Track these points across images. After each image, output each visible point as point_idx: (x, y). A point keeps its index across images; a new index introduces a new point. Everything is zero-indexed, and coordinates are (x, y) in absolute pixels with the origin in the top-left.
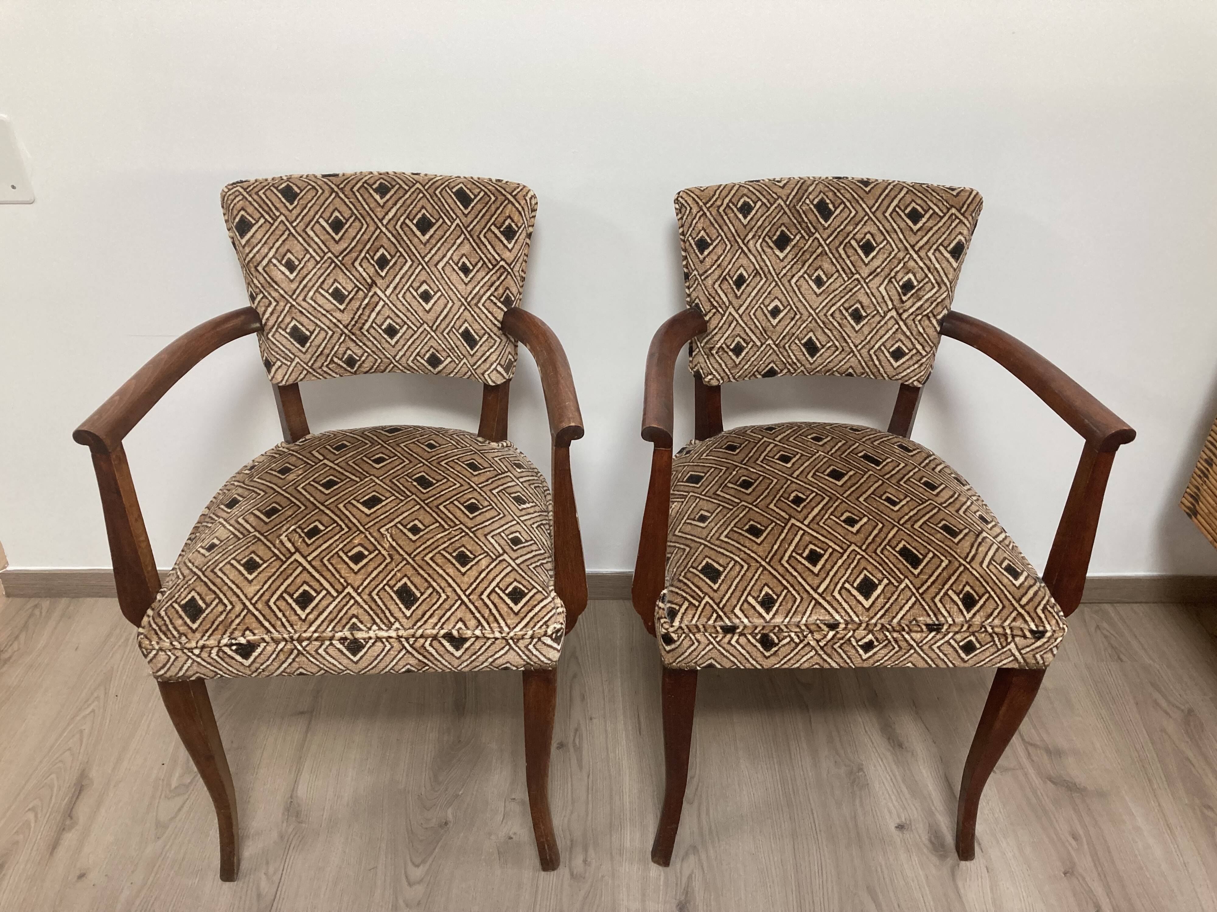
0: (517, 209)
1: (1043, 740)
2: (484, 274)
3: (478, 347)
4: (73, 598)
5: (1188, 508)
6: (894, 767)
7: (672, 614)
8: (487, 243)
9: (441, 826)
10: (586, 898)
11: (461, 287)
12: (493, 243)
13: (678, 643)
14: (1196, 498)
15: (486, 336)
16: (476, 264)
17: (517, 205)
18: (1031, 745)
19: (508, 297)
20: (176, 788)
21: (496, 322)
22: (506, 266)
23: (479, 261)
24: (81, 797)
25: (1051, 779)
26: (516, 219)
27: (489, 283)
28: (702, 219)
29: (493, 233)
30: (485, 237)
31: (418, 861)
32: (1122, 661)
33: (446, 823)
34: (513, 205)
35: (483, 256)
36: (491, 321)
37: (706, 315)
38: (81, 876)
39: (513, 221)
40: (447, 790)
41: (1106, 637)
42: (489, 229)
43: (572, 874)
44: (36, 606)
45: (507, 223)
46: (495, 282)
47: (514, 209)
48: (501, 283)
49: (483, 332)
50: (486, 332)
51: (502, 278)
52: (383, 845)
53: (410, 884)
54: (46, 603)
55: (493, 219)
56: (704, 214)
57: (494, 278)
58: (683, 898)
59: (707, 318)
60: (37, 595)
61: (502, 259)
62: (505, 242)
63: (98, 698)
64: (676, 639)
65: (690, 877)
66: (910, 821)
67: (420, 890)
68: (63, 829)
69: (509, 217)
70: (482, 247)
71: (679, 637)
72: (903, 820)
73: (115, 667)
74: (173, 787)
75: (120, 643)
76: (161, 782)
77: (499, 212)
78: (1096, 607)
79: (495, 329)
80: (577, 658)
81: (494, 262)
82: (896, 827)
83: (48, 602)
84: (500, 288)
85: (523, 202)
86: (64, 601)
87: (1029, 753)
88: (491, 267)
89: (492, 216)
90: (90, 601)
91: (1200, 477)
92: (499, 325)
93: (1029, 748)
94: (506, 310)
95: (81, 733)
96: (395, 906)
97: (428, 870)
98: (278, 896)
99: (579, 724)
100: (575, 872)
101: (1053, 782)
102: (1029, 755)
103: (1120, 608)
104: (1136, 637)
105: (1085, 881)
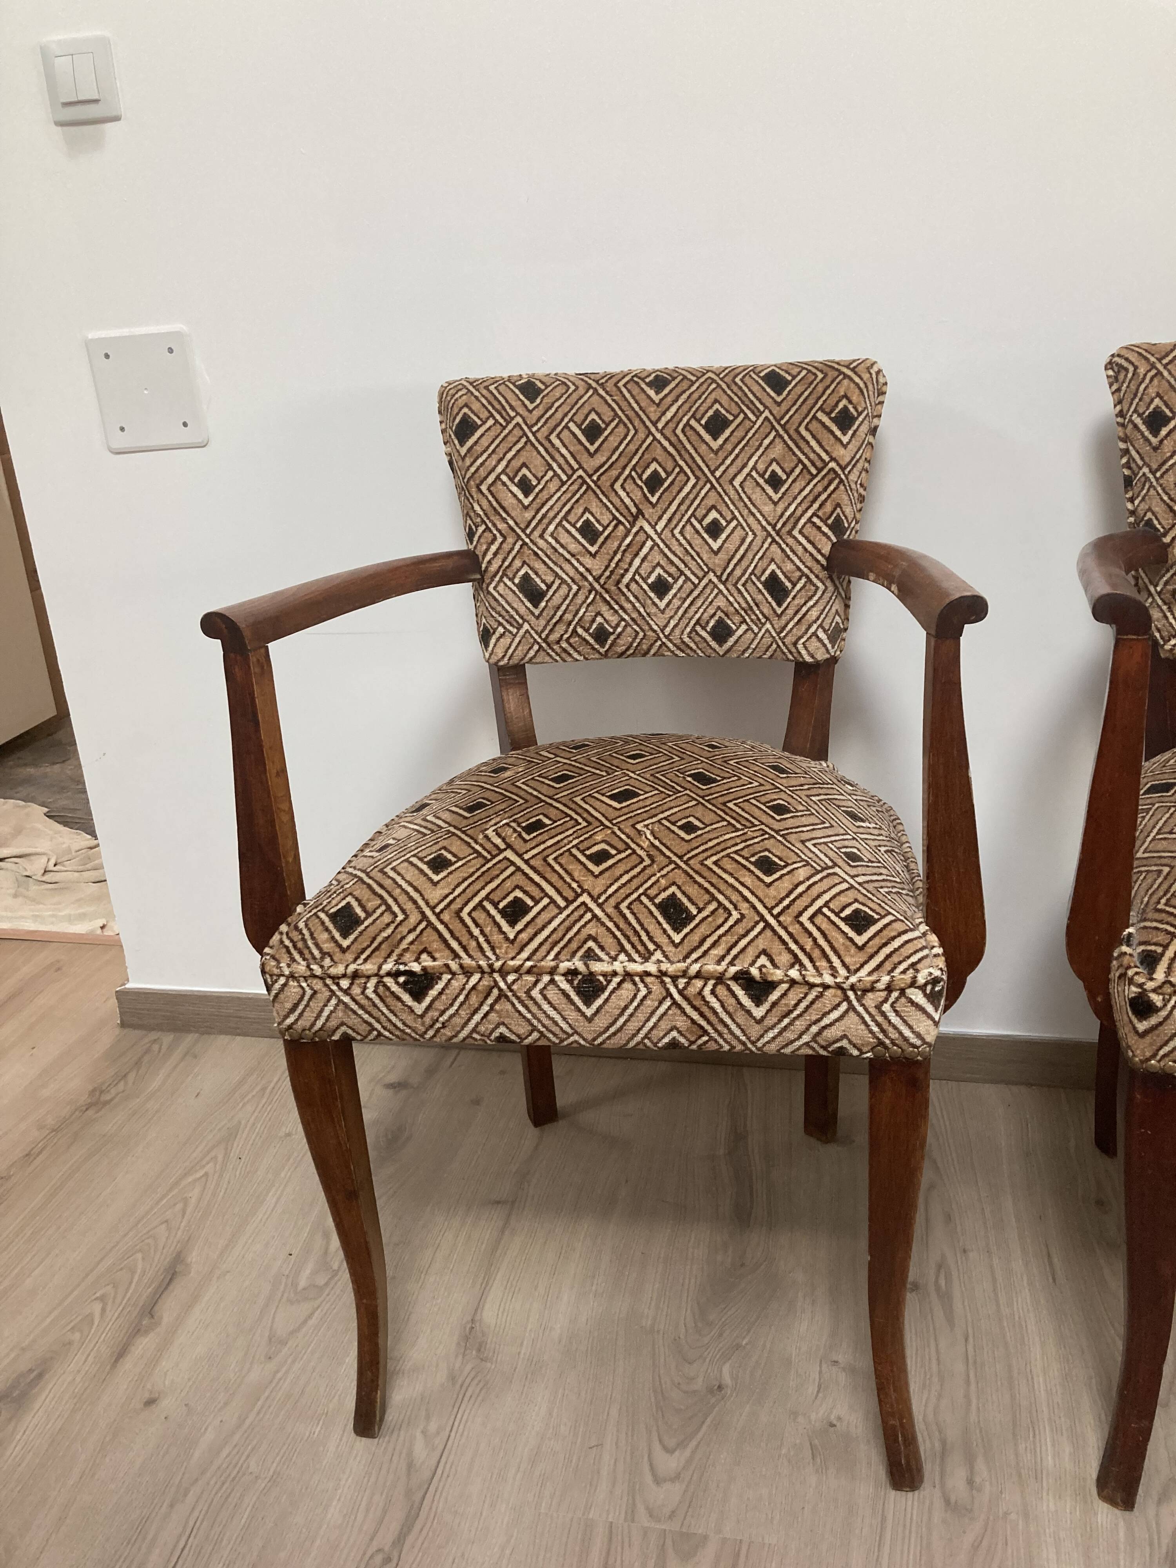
0: (857, 385)
2: (803, 484)
3: (789, 600)
4: (203, 1034)
7: (1150, 961)
8: (809, 437)
9: (711, 1391)
10: (976, 1547)
11: (767, 508)
12: (819, 437)
13: (1164, 1013)
15: (804, 580)
16: (792, 471)
17: (857, 380)
19: (838, 520)
20: (304, 1289)
21: (819, 557)
22: (837, 469)
23: (796, 466)
24: (171, 1287)
26: (854, 399)
27: (811, 498)
28: (1156, 381)
29: (820, 422)
30: (807, 429)
31: (671, 1443)
33: (720, 1388)
34: (851, 379)
35: (803, 457)
36: (811, 555)
37: (1165, 535)
38: (151, 1402)
39: (850, 402)
40: (721, 1335)
42: (814, 417)
43: (947, 1502)
44: (155, 1041)
45: (841, 406)
46: (819, 495)
47: (852, 385)
48: (829, 496)
49: (798, 574)
50: (804, 574)
51: (832, 488)
52: (614, 1412)
53: (658, 1481)
54: (167, 1039)
55: (820, 403)
56: (1159, 373)
57: (820, 488)
59: (1167, 540)
60: (159, 1028)
61: (833, 459)
62: (838, 433)
63: (215, 1158)
64: (1159, 1004)
67: (673, 1493)
68: (137, 1331)
69: (845, 396)
70: (803, 445)
71: (1166, 1002)
73: (243, 1122)
74: (300, 1287)
76: (284, 1280)
77: (829, 392)
79: (817, 568)
81: (819, 464)
83: (172, 1036)
84: (828, 504)
85: (866, 376)
86: (190, 1038)
88: (814, 471)
89: (820, 398)
90: (223, 1039)
92: (824, 562)
94: (835, 540)
95: (186, 1201)
96: (631, 1515)
97: (689, 1461)
98: (439, 1471)
99: (943, 1256)
100: (953, 1499)
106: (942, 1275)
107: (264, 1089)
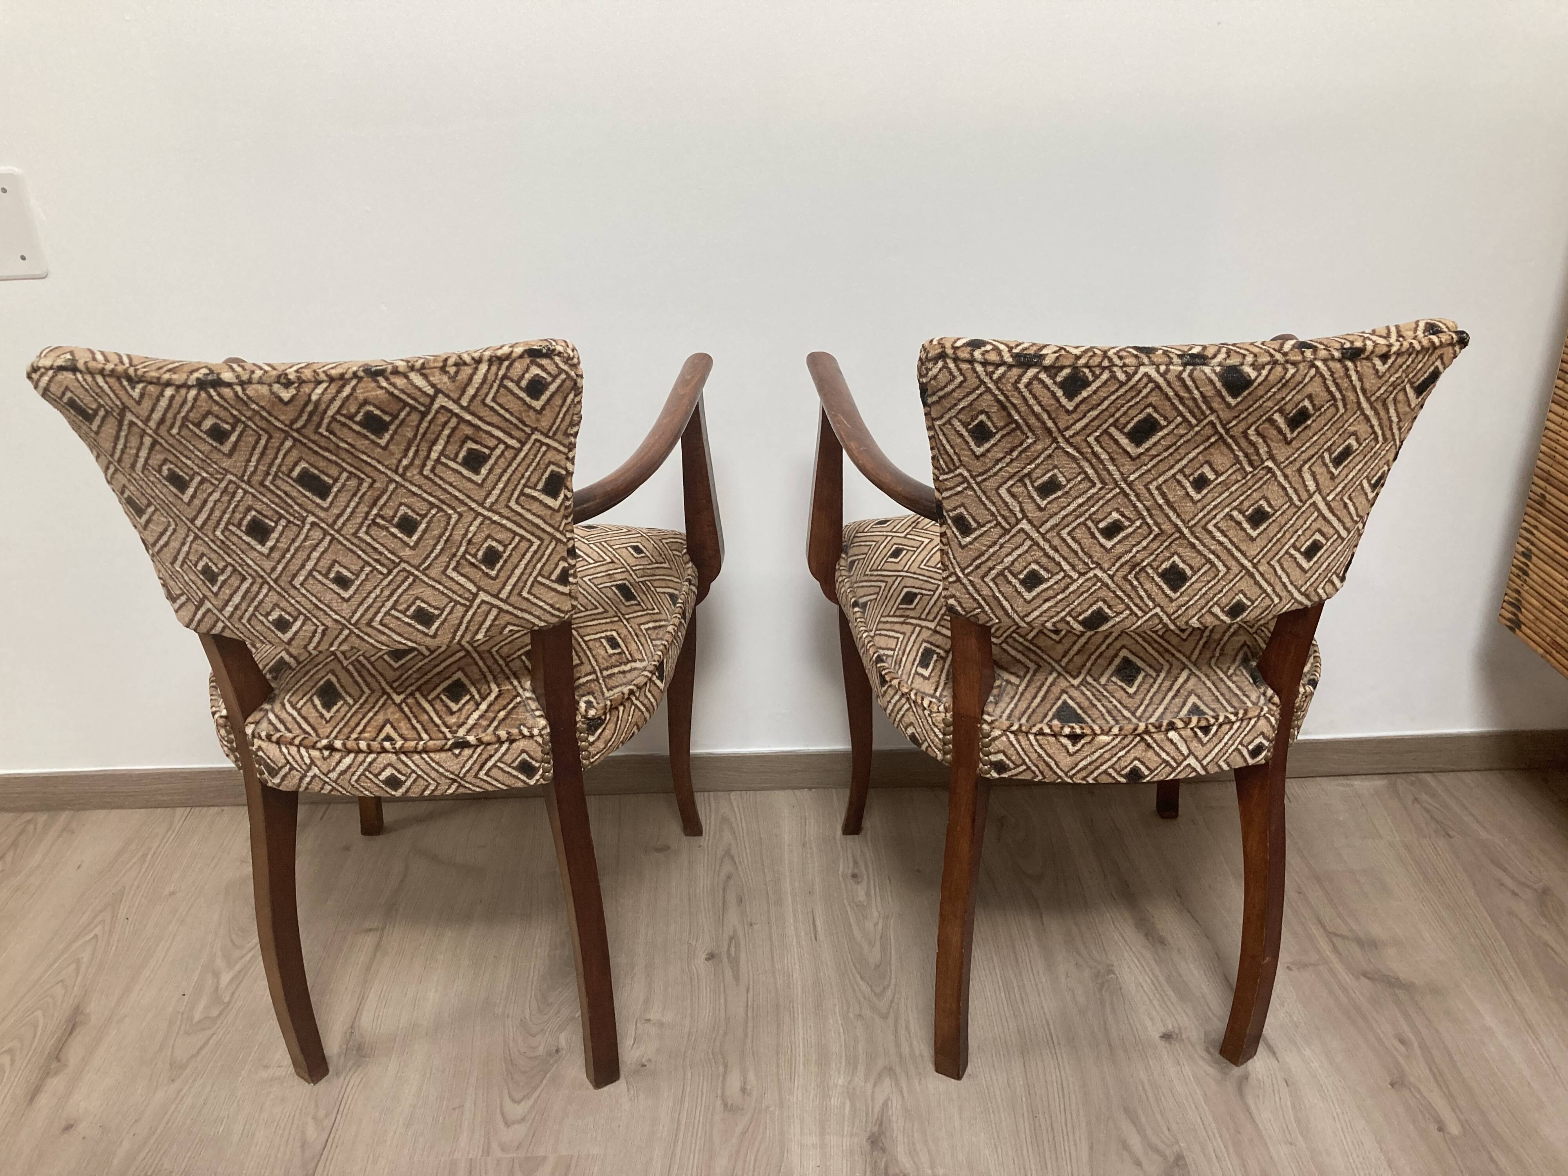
1: (1351, 930)
4: (78, 810)
5: (1509, 620)
6: (1155, 967)
9: (550, 1055)
10: (744, 1133)
14: (1517, 606)
18: (1336, 935)
20: (199, 1021)
24: (73, 1036)
25: (1365, 974)
31: (518, 1096)
32: (1450, 837)
33: (557, 1051)
38: (68, 1128)
40: (559, 1011)
41: (1427, 811)
43: (725, 1105)
44: (29, 822)
52: (473, 1079)
53: (507, 1124)
54: (42, 818)
58: (876, 1129)
60: (31, 809)
63: (103, 922)
65: (885, 1104)
66: (1180, 1028)
67: (520, 1131)
68: (46, 1073)
72: (1170, 1027)
73: (128, 886)
74: (195, 1020)
75: (135, 860)
76: (180, 1017)
78: (1412, 778)
80: (732, 858)
82: (1161, 1037)
83: (46, 815)
86: (65, 815)
87: (1334, 944)
90: (99, 814)
91: (1518, 576)
93: (1334, 939)
95: (78, 962)
96: (487, 1151)
97: (532, 1107)
98: (329, 1144)
99: (735, 931)
100: (730, 1103)
101: (1369, 978)
102: (1335, 949)
103: (1443, 777)
104: (1466, 809)
105: (1419, 1092)
106: (733, 945)
107: (145, 855)
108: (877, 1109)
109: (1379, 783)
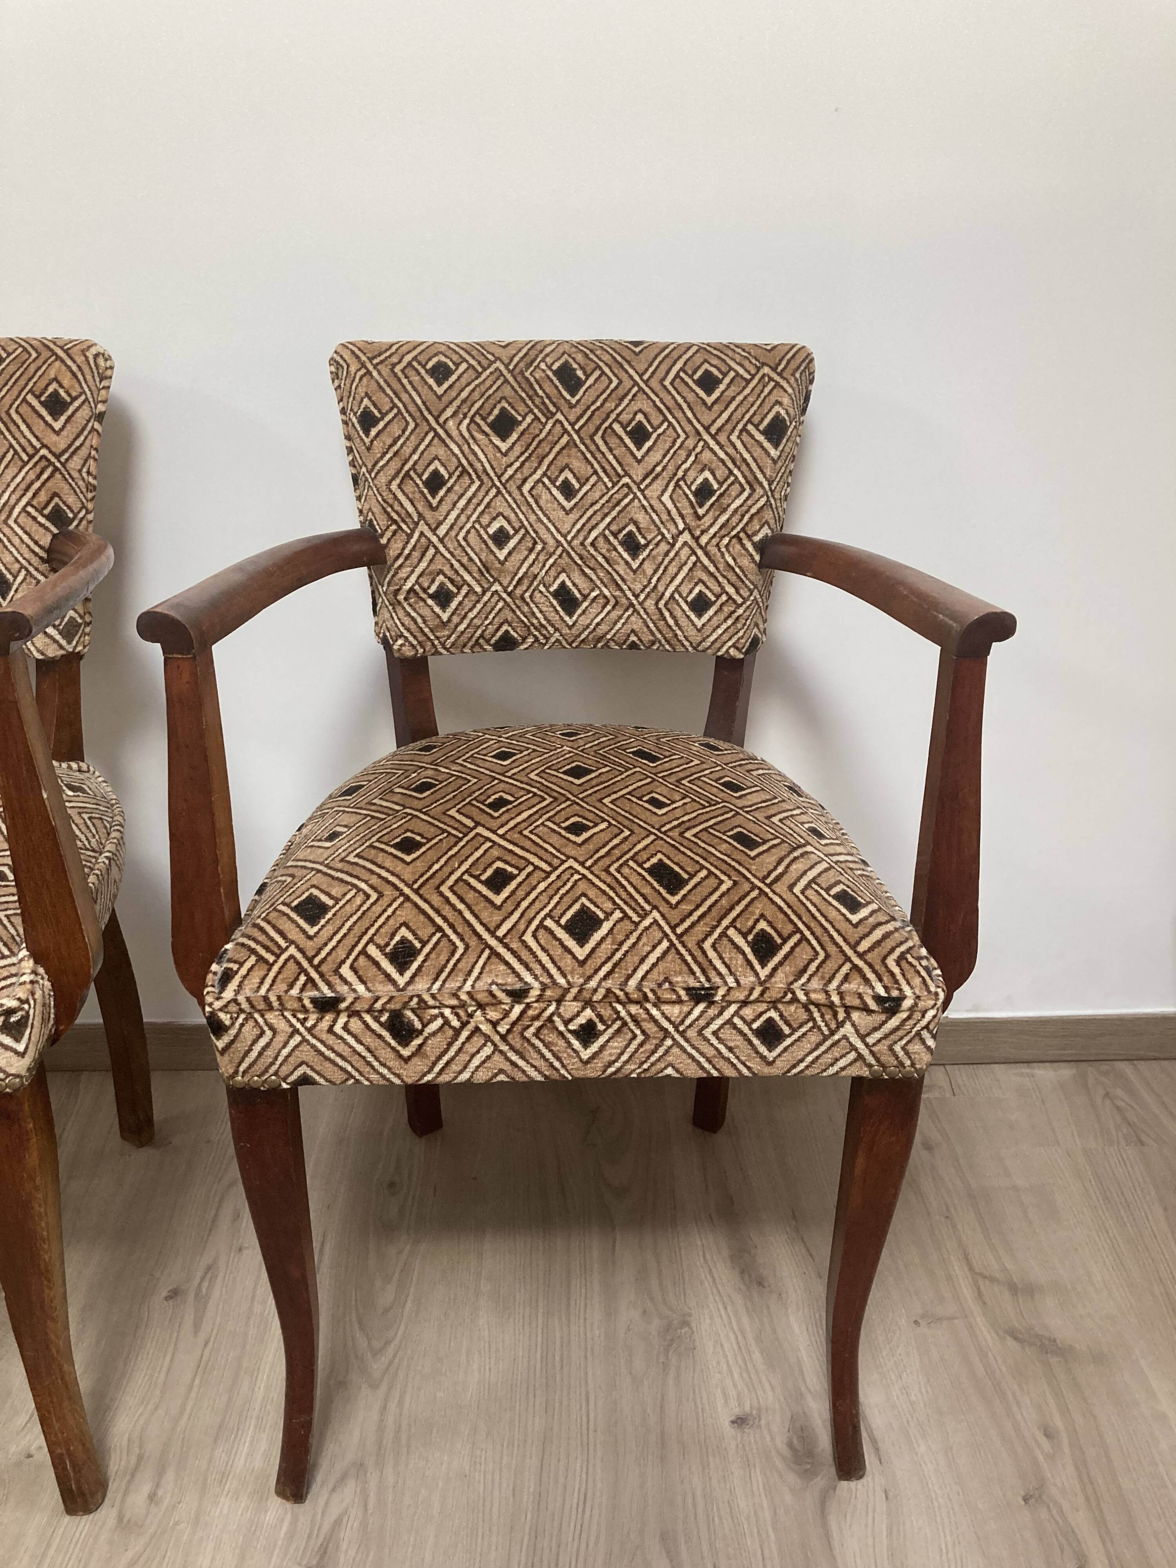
0: (68, 367)
1: (1004, 1268)
2: (16, 471)
3: (12, 593)
6: (745, 1320)
7: (226, 977)
8: (19, 421)
12: (29, 421)
13: (233, 1032)
15: (23, 572)
16: (4, 456)
17: (69, 362)
18: (985, 1277)
19: (57, 510)
21: (37, 549)
22: (50, 456)
23: (8, 451)
25: (1013, 1334)
26: (66, 383)
27: (23, 486)
28: (365, 380)
29: (30, 405)
30: (17, 412)
32: (1142, 1143)
34: (63, 361)
35: (14, 442)
36: (28, 546)
37: (382, 536)
39: (61, 386)
41: (1118, 1108)
42: (24, 400)
43: (121, 1520)
45: (51, 389)
46: (32, 483)
47: (64, 368)
48: (43, 484)
49: (17, 566)
50: (22, 567)
51: (45, 476)
55: (31, 384)
56: (369, 373)
57: (32, 476)
58: (317, 1559)
59: (384, 541)
61: (44, 446)
62: (49, 418)
64: (228, 1023)
65: (338, 1522)
66: (759, 1410)
69: (56, 379)
70: (13, 428)
71: (234, 1020)
72: (747, 1409)
77: (39, 373)
78: (1104, 1067)
79: (35, 561)
81: (30, 450)
82: (733, 1422)
84: (43, 493)
85: (80, 359)
87: (978, 1289)
88: (25, 458)
89: (30, 379)
92: (44, 555)
93: (981, 1282)
94: (56, 531)
99: (216, 1256)
100: (127, 1516)
101: (1016, 1339)
102: (980, 1295)
103: (1142, 1065)
104: (1166, 1108)
105: (1061, 1512)
106: (209, 1276)
108: (326, 1526)
109: (1066, 1072)
